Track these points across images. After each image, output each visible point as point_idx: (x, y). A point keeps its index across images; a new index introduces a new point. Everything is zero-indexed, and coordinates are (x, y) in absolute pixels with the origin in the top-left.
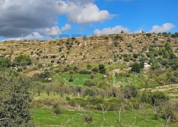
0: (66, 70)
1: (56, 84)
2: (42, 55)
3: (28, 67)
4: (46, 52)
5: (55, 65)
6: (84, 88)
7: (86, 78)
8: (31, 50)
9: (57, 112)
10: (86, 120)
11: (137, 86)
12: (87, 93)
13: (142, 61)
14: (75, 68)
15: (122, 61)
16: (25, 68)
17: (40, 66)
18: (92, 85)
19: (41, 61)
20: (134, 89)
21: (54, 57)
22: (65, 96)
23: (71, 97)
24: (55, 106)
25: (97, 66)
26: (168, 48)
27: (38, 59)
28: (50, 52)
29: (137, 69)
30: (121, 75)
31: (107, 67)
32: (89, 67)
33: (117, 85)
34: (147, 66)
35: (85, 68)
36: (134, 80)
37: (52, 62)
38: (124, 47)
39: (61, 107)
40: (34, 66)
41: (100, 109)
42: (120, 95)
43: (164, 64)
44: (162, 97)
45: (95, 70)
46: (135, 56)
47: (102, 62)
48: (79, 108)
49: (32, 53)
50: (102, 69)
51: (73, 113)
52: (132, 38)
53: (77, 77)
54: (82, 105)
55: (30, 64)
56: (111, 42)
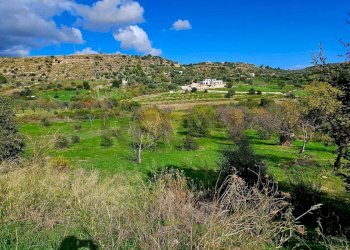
0: (49, 87)
1: (41, 100)
2: (19, 73)
3: (4, 85)
6: (71, 103)
7: (71, 95)
9: (47, 125)
10: (76, 128)
11: (118, 98)
12: (74, 106)
13: (121, 78)
14: (60, 86)
15: (104, 78)
17: (19, 84)
18: (78, 100)
19: (18, 79)
20: (115, 100)
21: (33, 75)
22: (53, 111)
23: (59, 111)
24: (44, 120)
25: (81, 83)
26: (139, 68)
27: (14, 77)
28: (28, 69)
29: (117, 84)
30: (104, 90)
31: (90, 83)
32: (73, 84)
33: (101, 98)
34: (124, 82)
35: (70, 85)
36: (115, 94)
37: (33, 80)
38: (104, 66)
39: (51, 121)
40: (11, 84)
41: (87, 118)
42: (104, 106)
43: (137, 80)
44: (136, 105)
45: (79, 87)
46: (115, 74)
47: (86, 80)
48: (69, 120)
49: (5, 71)
50: (86, 86)
51: (62, 124)
52: (110, 59)
53: (62, 94)
54: (70, 117)
55: (5, 82)
56: (92, 62)
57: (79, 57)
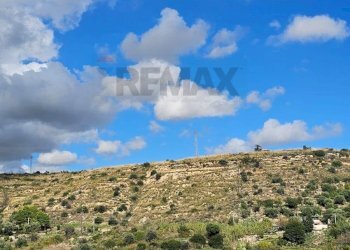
0: (129, 240)
2: (75, 205)
3: (42, 235)
4: (83, 199)
5: (105, 228)
8: (50, 196)
13: (309, 215)
14: (152, 236)
15: (260, 216)
16: (34, 239)
17: (70, 232)
19: (71, 221)
21: (102, 209)
27: (65, 215)
28: (94, 197)
29: (296, 234)
31: (226, 231)
32: (183, 231)
37: (98, 221)
38: (263, 184)
40: (54, 232)
45: (197, 240)
46: (292, 205)
47: (215, 220)
49: (51, 202)
50: (214, 237)
52: (281, 161)
55: (45, 227)
56: (233, 172)
57: (203, 163)
